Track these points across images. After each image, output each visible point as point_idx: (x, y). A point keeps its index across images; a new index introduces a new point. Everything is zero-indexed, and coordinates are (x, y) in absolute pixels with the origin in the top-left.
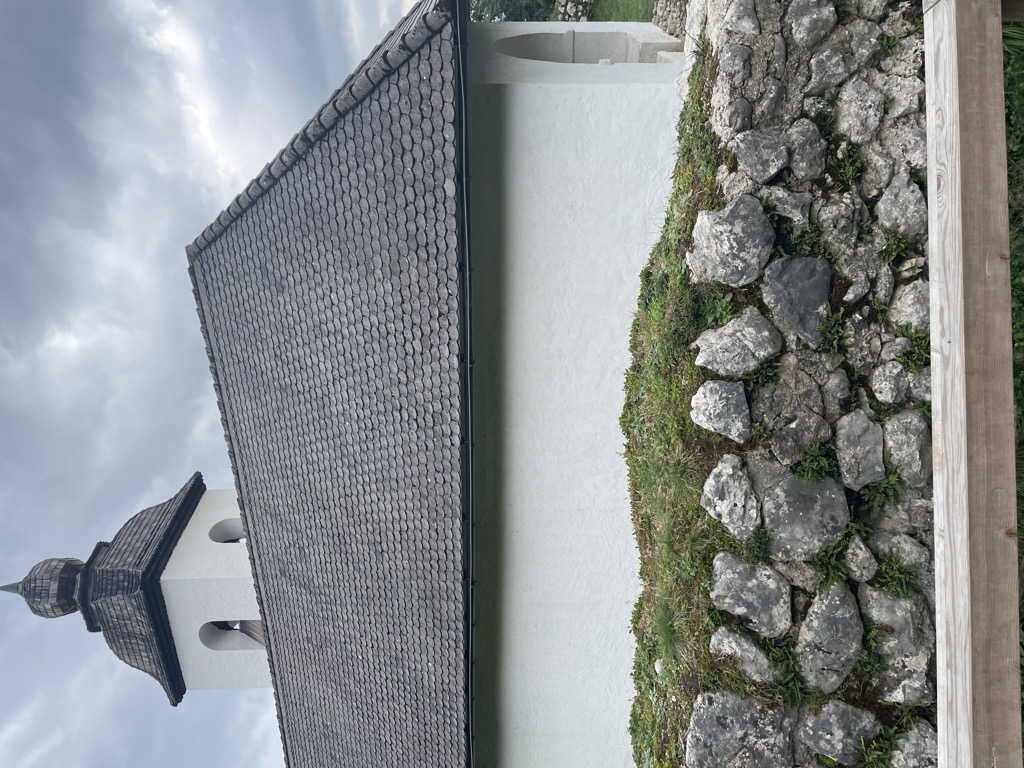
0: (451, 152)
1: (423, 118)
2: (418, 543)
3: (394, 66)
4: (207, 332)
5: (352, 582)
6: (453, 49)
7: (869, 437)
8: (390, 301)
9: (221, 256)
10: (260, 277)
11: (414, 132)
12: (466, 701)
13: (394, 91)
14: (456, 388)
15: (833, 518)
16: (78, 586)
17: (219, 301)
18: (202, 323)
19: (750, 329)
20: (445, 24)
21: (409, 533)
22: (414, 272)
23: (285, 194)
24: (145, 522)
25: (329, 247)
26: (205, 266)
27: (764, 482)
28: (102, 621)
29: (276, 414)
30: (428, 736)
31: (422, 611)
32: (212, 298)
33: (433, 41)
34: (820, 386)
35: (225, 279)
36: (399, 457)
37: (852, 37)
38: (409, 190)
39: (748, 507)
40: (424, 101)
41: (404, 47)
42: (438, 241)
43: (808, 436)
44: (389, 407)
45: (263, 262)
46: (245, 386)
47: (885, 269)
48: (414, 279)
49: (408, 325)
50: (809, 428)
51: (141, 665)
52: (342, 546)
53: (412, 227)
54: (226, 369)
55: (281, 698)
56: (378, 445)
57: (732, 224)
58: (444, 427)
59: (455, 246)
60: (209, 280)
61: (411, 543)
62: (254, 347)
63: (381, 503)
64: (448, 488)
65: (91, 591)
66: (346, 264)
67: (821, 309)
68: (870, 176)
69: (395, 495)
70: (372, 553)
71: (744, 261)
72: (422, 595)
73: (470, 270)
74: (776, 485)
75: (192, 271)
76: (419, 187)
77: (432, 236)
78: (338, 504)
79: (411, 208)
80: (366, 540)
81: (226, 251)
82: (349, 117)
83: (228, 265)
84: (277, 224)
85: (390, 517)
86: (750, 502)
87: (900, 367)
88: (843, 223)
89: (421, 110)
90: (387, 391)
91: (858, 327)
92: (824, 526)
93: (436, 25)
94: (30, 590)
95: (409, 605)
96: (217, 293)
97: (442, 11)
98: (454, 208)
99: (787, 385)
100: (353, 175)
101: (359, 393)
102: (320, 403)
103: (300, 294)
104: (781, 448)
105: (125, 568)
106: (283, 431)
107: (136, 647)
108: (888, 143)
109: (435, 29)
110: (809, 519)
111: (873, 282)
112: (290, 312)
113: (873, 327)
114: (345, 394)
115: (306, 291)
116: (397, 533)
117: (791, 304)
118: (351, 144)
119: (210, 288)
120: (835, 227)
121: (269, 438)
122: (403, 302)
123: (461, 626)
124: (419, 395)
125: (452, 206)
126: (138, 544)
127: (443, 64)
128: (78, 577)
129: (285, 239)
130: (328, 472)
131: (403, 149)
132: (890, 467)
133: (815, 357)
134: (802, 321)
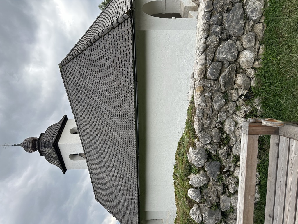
0: (131, 52)
1: (123, 41)
2: (125, 144)
3: (115, 27)
4: (66, 87)
5: (108, 151)
6: (131, 25)
7: (227, 201)
8: (115, 86)
9: (68, 68)
10: (80, 75)
11: (121, 44)
12: (137, 180)
13: (115, 33)
14: (133, 110)
15: (218, 218)
16: (37, 145)
17: (69, 79)
18: (64, 84)
19: (202, 177)
20: (129, 18)
21: (122, 141)
22: (122, 80)
23: (86, 55)
24: (53, 128)
25: (98, 70)
26: (64, 70)
27: (203, 211)
28: (44, 153)
29: (86, 109)
30: (128, 186)
31: (126, 159)
32: (67, 78)
33: (125, 22)
34: (217, 190)
35: (70, 74)
36: (119, 124)
37: (229, 107)
38: (120, 60)
39: (199, 216)
40: (123, 37)
41: (117, 22)
42: (128, 74)
43: (213, 201)
44: (116, 112)
45: (80, 71)
46: (77, 101)
47: (233, 165)
48: (122, 82)
49: (121, 93)
50: (214, 200)
51: (55, 164)
52: (105, 142)
53: (121, 69)
54: (72, 96)
55: (91, 174)
56: (114, 120)
57: (198, 155)
58: (131, 119)
59: (133, 76)
60: (66, 74)
61: (123, 144)
62: (79, 92)
63: (115, 134)
64: (132, 133)
65: (40, 146)
66: (103, 76)
67: (218, 173)
68: (231, 142)
69: (118, 132)
70: (113, 145)
71: (201, 163)
72: (126, 156)
73: (137, 82)
74: (206, 211)
75: (61, 71)
76: (123, 59)
77: (126, 72)
78: (104, 132)
79: (120, 64)
80: (111, 142)
81: (70, 67)
82: (103, 38)
83: (71, 71)
84: (84, 62)
85: (117, 137)
86: (200, 215)
87: (235, 185)
88: (224, 154)
89: (122, 39)
90: (115, 108)
91: (226, 177)
92: (216, 219)
93: (126, 18)
94: (24, 145)
95: (123, 158)
96: (68, 77)
97: (128, 14)
98: (132, 66)
99: (209, 189)
100: (104, 53)
101: (108, 107)
102: (98, 108)
103: (91, 81)
104: (207, 204)
105: (49, 141)
106: (88, 114)
107: (53, 160)
108: (236, 133)
109: (126, 19)
110: (213, 218)
111: (230, 167)
112: (89, 85)
113: (229, 177)
114: (104, 107)
115: (93, 81)
116: (119, 141)
117: (211, 172)
118: (103, 45)
119: (66, 76)
120: (222, 155)
121: (85, 115)
122: (119, 87)
123: (136, 164)
124: (124, 110)
125: (132, 65)
126: (51, 134)
127: (128, 28)
128: (37, 142)
129: (86, 67)
130: (101, 125)
131: (118, 49)
132: (231, 207)
133: (216, 183)
134: (214, 176)
